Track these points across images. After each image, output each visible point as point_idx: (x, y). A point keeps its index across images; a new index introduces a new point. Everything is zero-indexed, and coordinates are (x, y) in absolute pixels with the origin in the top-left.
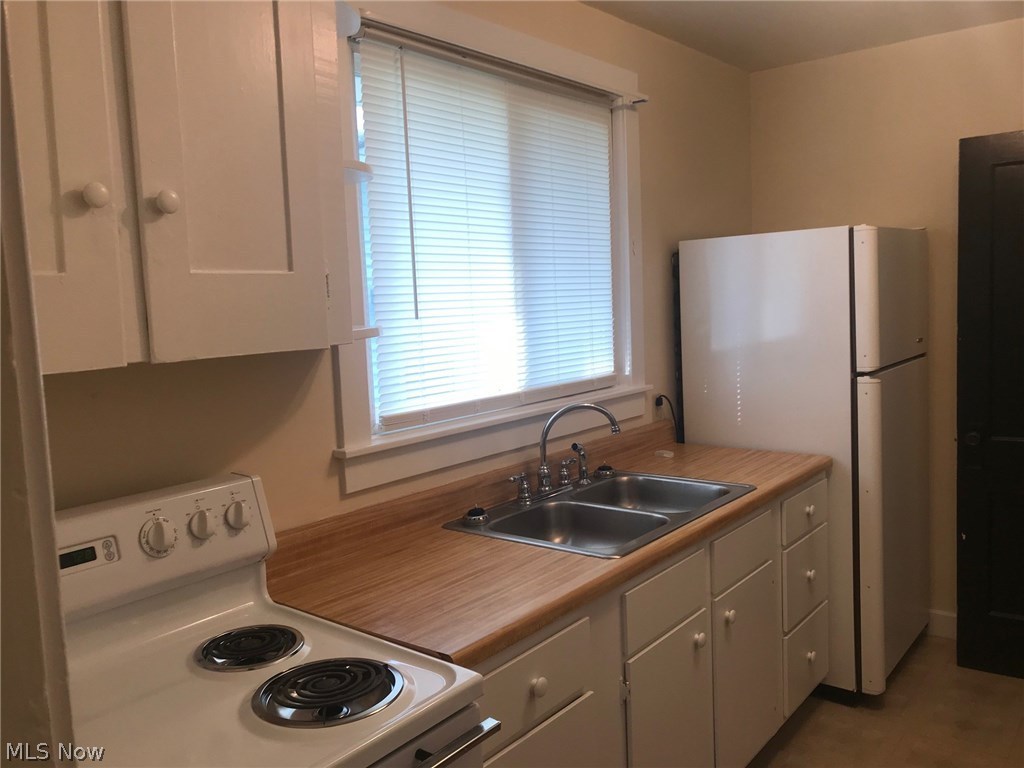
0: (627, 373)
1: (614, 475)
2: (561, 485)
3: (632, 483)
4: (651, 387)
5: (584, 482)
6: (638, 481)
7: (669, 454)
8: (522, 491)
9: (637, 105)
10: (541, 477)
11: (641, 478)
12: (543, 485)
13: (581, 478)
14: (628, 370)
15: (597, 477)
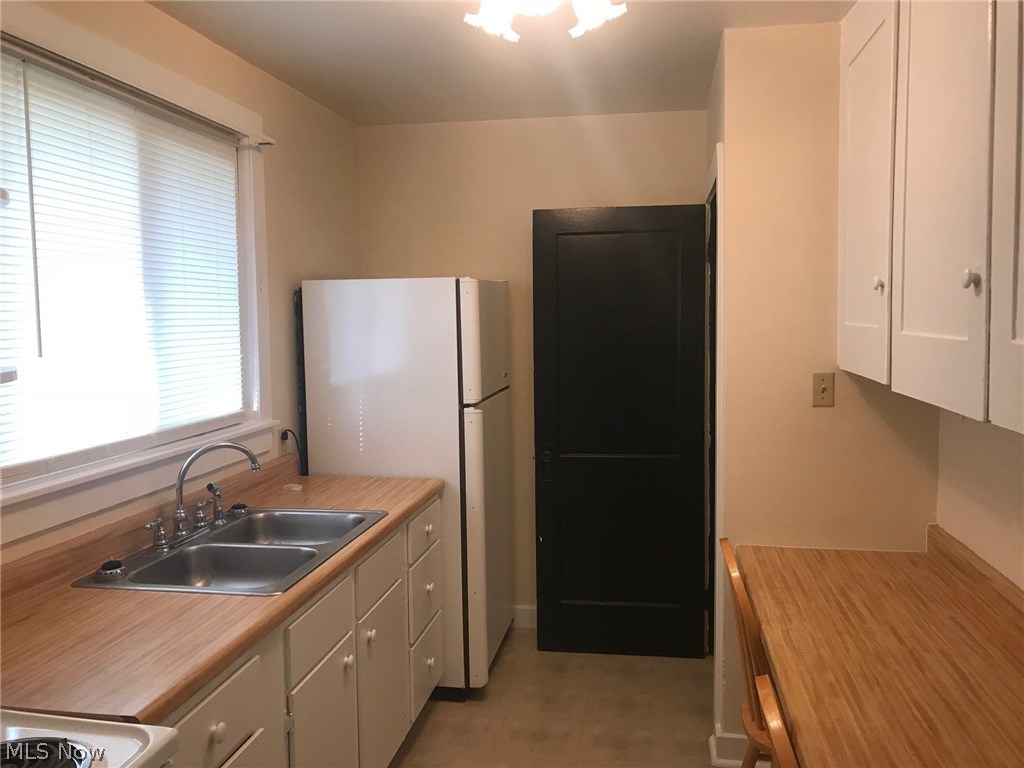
0: (255, 409)
1: (249, 513)
2: (198, 528)
3: (269, 519)
4: (278, 422)
5: (220, 522)
6: (274, 517)
7: (297, 488)
8: (159, 538)
9: (262, 147)
10: (177, 522)
11: (277, 513)
12: (179, 530)
13: (216, 519)
14: (256, 406)
15: (231, 516)
